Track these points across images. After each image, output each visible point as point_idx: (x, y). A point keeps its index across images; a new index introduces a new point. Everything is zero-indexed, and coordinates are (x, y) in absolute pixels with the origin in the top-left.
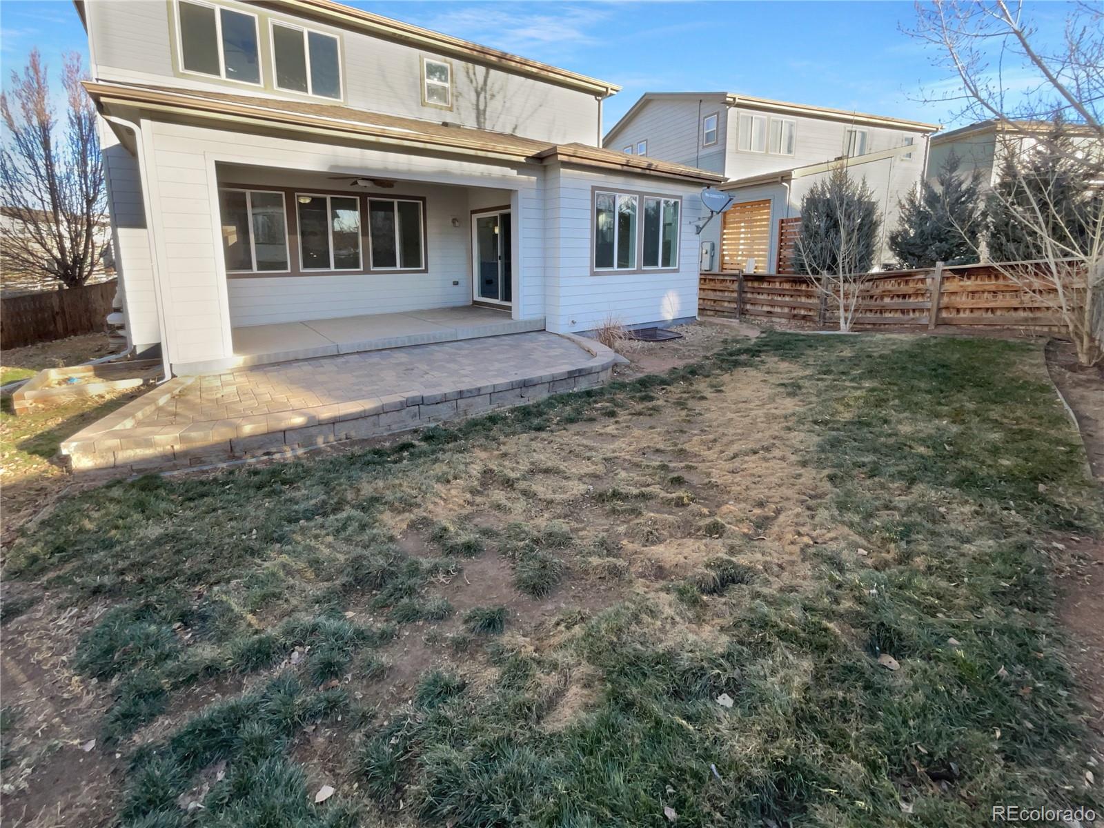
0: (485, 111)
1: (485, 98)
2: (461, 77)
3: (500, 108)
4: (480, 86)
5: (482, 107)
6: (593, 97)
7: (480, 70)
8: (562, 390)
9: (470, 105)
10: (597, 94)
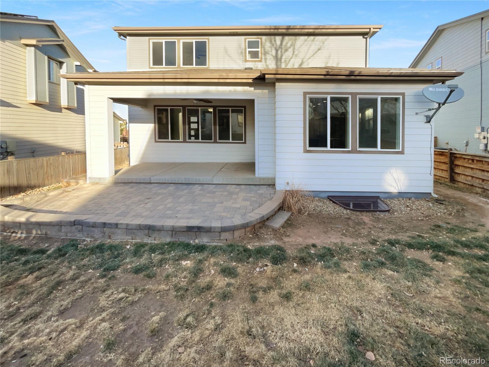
0: (281, 58)
1: (281, 52)
2: (268, 45)
3: (291, 55)
4: (278, 47)
5: (279, 56)
6: (361, 37)
7: (278, 38)
8: (183, 239)
9: (272, 57)
10: (364, 34)
